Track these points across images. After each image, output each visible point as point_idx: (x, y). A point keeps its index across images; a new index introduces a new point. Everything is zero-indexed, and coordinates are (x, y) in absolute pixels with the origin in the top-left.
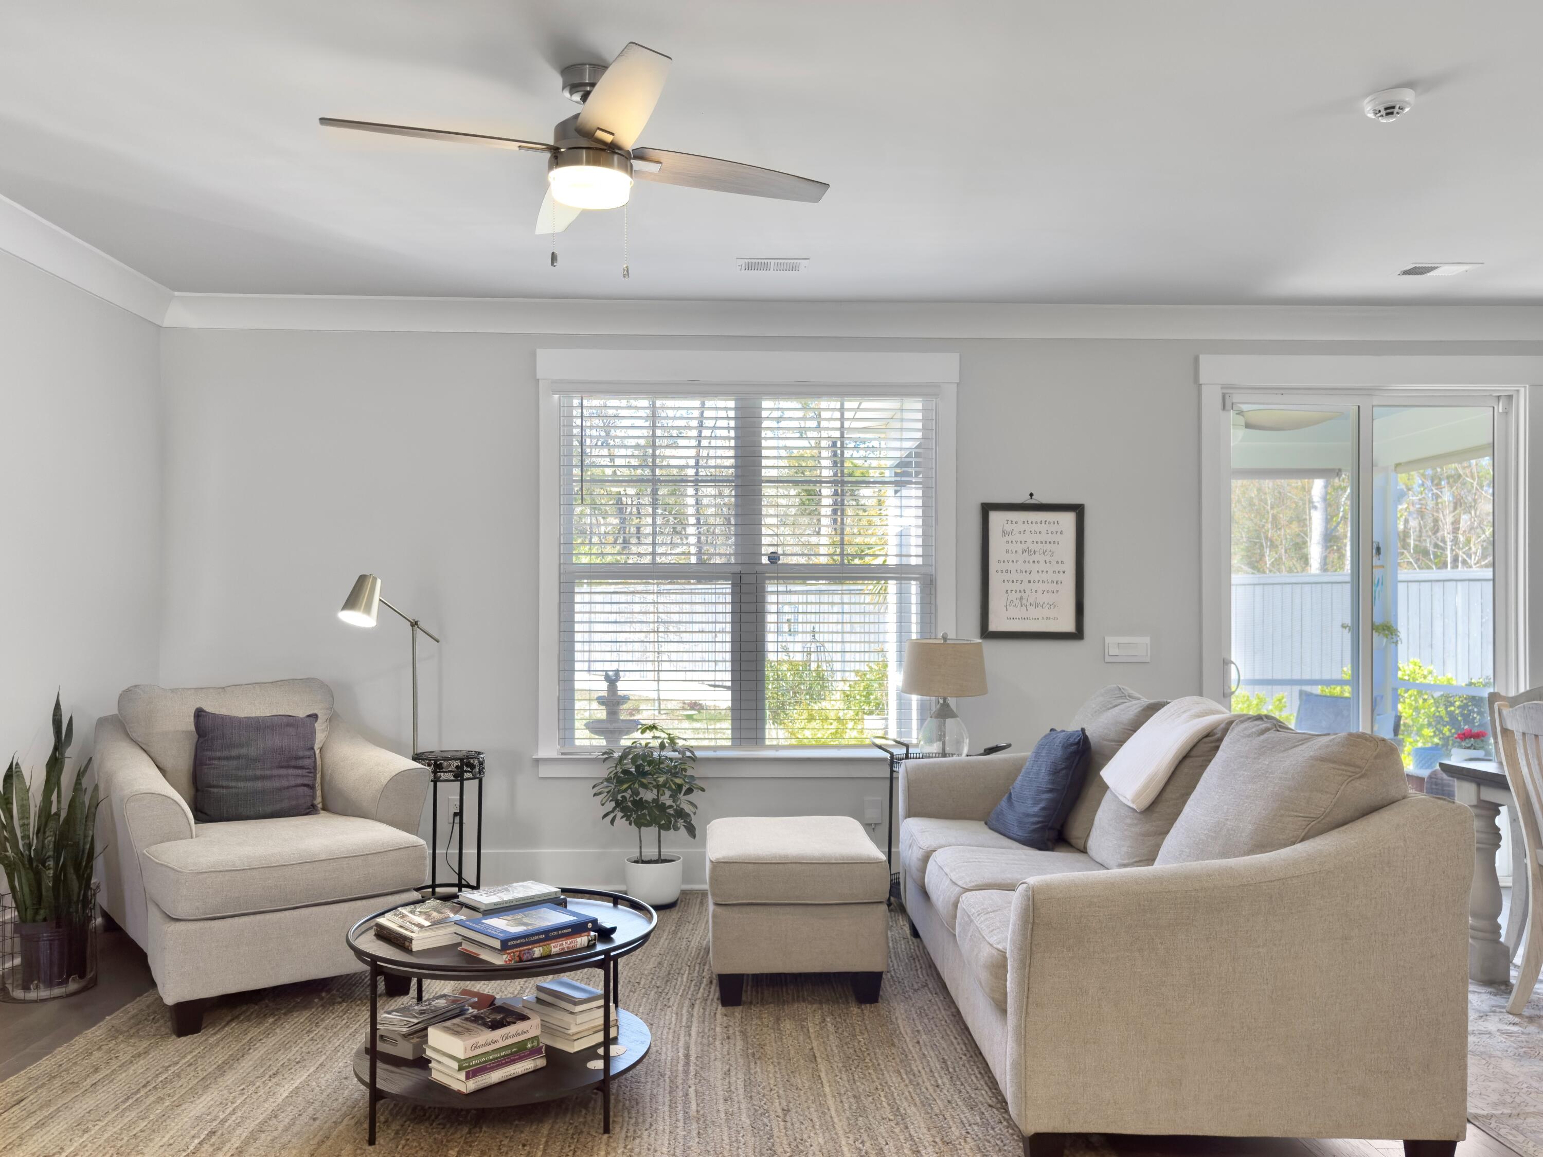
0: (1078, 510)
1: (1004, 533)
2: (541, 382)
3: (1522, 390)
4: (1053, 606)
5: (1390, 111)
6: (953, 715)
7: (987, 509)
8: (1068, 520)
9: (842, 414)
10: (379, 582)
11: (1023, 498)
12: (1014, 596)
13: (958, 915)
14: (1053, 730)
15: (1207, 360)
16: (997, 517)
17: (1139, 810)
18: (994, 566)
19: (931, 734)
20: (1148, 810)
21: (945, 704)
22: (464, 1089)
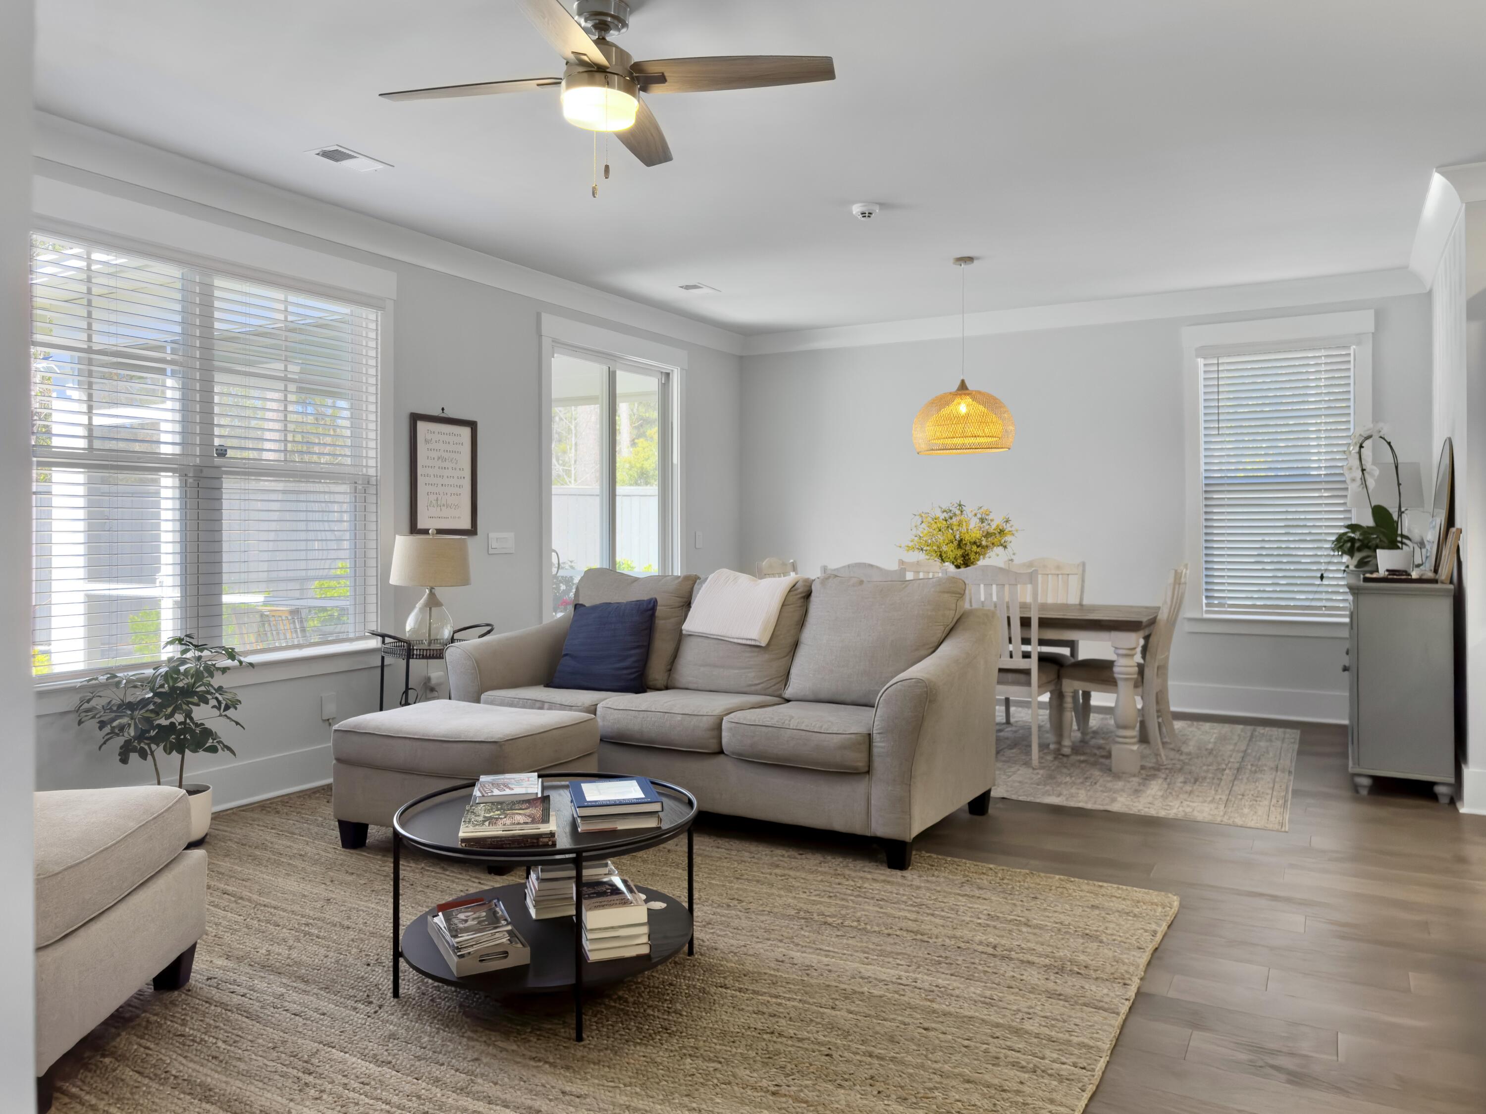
0: (472, 425)
1: (426, 441)
3: (675, 370)
4: (457, 506)
6: (439, 604)
7: (415, 418)
8: (466, 431)
11: (437, 412)
12: (433, 498)
13: (724, 734)
14: (582, 605)
15: (546, 318)
16: (421, 426)
17: (763, 644)
18: (420, 471)
19: (419, 623)
20: (769, 644)
21: (432, 594)
22: (645, 950)
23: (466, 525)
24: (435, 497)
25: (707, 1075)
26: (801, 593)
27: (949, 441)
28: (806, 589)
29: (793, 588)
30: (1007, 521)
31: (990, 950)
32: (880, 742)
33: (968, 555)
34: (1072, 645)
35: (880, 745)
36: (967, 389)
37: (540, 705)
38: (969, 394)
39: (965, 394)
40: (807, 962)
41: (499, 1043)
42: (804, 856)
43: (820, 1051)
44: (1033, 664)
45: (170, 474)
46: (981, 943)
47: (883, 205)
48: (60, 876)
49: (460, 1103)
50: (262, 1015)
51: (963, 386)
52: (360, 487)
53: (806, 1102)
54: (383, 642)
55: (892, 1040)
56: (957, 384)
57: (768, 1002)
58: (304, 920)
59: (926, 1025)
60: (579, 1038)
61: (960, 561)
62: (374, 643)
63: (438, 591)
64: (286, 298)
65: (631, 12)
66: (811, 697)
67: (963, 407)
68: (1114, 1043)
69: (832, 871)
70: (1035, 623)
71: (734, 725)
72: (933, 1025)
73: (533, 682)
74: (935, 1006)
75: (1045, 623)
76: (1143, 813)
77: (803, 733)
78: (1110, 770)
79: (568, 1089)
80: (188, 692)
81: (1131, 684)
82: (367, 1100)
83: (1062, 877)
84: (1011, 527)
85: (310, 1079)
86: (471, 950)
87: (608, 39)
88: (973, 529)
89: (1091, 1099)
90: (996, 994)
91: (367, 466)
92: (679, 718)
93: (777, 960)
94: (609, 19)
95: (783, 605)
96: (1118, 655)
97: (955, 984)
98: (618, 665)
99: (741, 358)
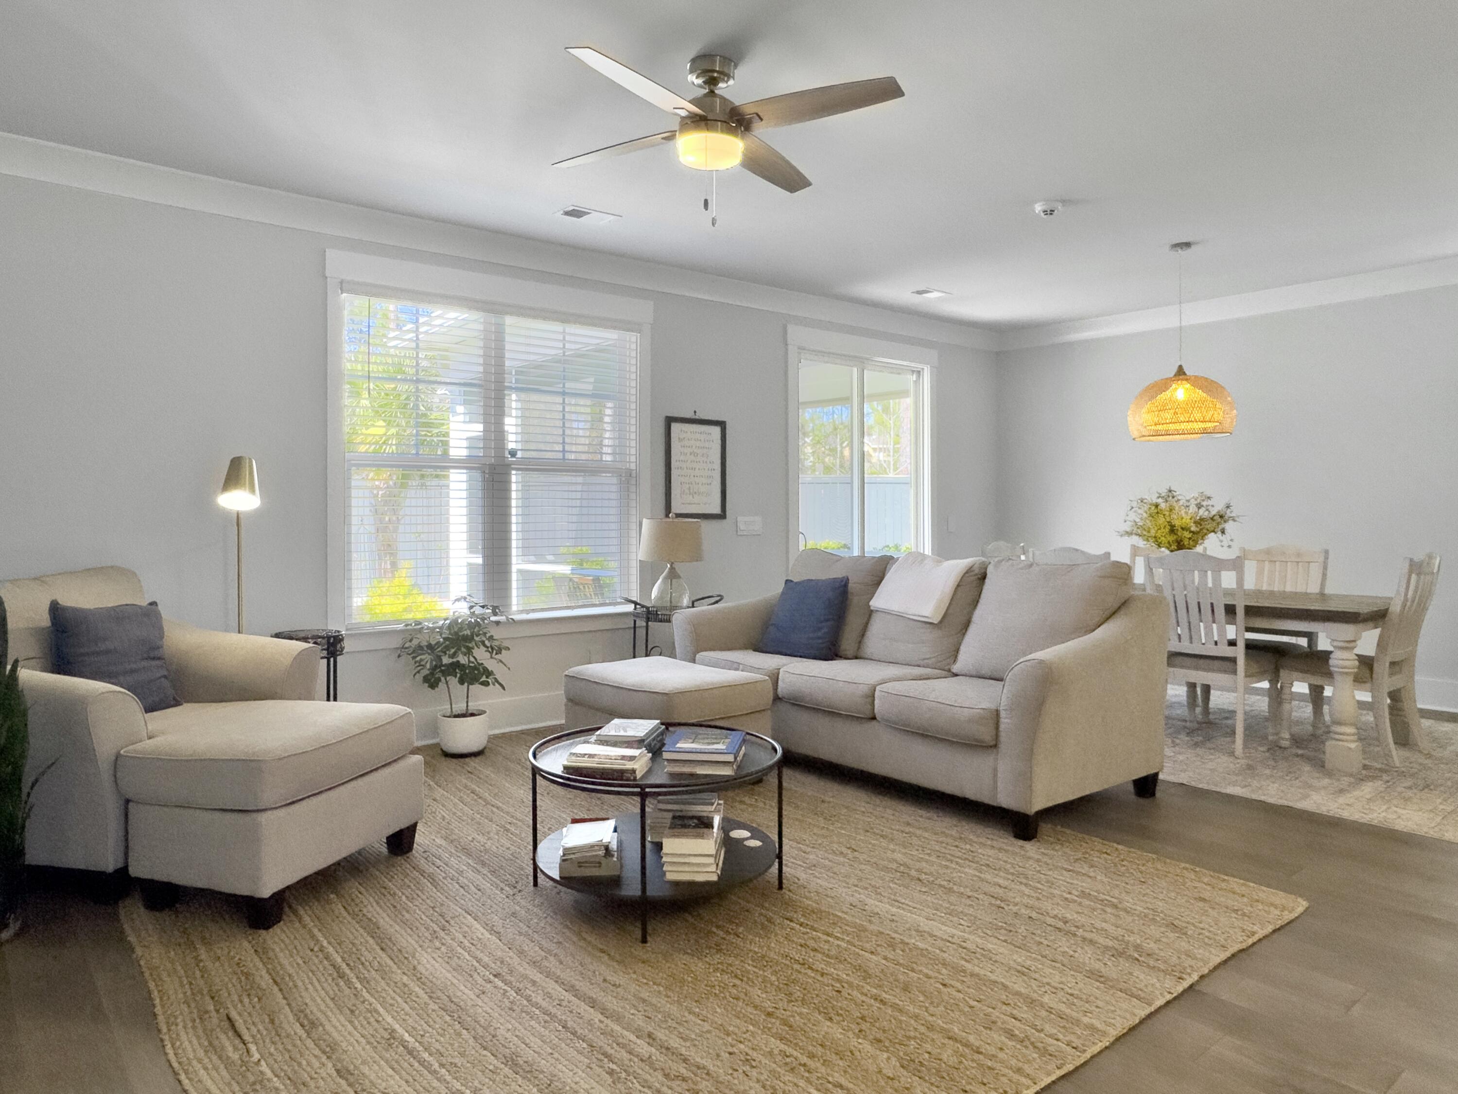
0: (722, 424)
1: (680, 440)
2: (331, 280)
3: (926, 368)
4: (708, 494)
5: (1051, 212)
6: (678, 575)
7: (670, 421)
8: (716, 432)
10: (255, 463)
11: (689, 415)
12: (685, 487)
13: (876, 702)
14: (792, 581)
15: (791, 329)
16: (675, 427)
17: (936, 622)
18: (674, 464)
19: (662, 592)
20: (941, 622)
21: (672, 568)
22: (714, 878)
23: (717, 510)
24: (688, 486)
25: (724, 987)
26: (976, 575)
27: (1160, 427)
28: (983, 571)
29: (969, 571)
30: (1228, 507)
31: (1060, 924)
32: (1006, 718)
33: (1181, 541)
34: (1311, 636)
35: (1005, 721)
36: (1184, 374)
37: (735, 666)
38: (1187, 380)
39: (1182, 380)
40: (877, 910)
41: (584, 935)
42: (940, 819)
43: (832, 986)
44: (1240, 652)
45: (465, 471)
46: (1055, 917)
47: (1064, 202)
48: (285, 760)
49: (527, 972)
50: (440, 883)
51: (1181, 372)
52: (623, 479)
53: (791, 1026)
54: (635, 608)
55: (906, 988)
56: (1175, 370)
57: (819, 938)
58: (510, 819)
59: (946, 981)
60: (644, 941)
61: (1174, 547)
62: (630, 608)
63: (676, 566)
64: (564, 330)
65: (736, 66)
66: (974, 673)
67: (1181, 392)
68: (1125, 1031)
69: (957, 835)
70: (1240, 612)
71: (886, 695)
72: (952, 983)
73: (745, 647)
74: (968, 966)
75: (1251, 611)
76: (1331, 814)
77: (939, 705)
78: (1323, 766)
79: (608, 978)
80: (469, 639)
81: (1351, 678)
82: (468, 957)
83: (1187, 865)
84: (1231, 512)
85: (442, 934)
86: (572, 856)
87: (716, 92)
88: (1184, 517)
89: (1063, 1077)
90: (1034, 965)
91: (630, 462)
92: (841, 684)
93: (851, 905)
94: (715, 75)
95: (958, 586)
96: (1334, 647)
97: (1001, 950)
98: (811, 635)
99: (997, 354)
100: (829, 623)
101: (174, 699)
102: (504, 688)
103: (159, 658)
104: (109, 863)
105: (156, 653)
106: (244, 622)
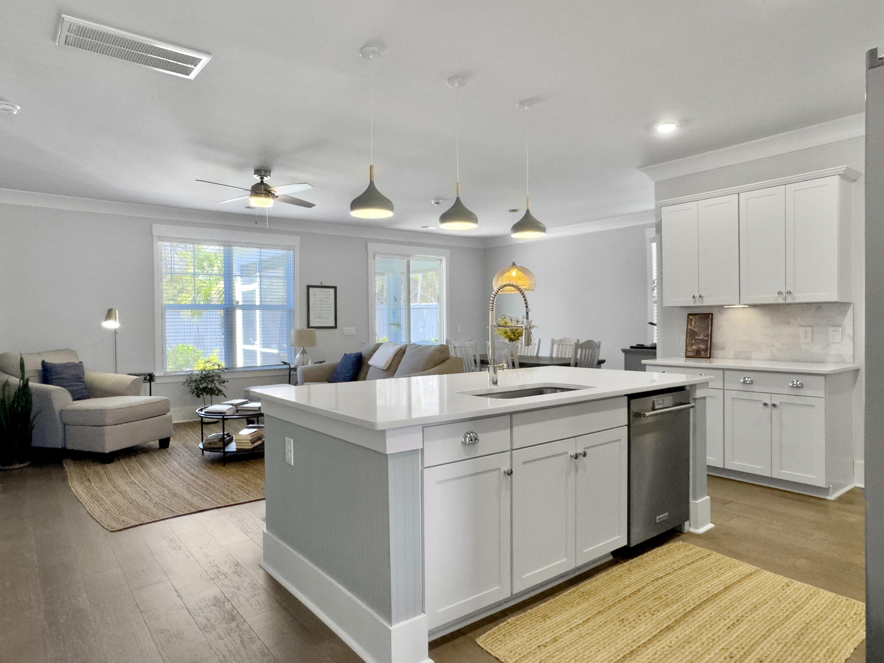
0: (335, 288)
1: (314, 295)
2: (154, 236)
3: (444, 258)
4: (328, 318)
5: (438, 203)
6: (306, 353)
7: (309, 287)
8: (332, 290)
9: (260, 254)
10: (117, 311)
11: (319, 284)
12: (317, 315)
14: (347, 354)
15: (370, 244)
16: (312, 289)
17: (385, 369)
18: (311, 306)
19: (300, 359)
21: (304, 350)
23: (332, 325)
26: (403, 351)
28: (405, 349)
29: (401, 349)
38: (516, 268)
39: (514, 268)
47: (441, 199)
51: (514, 264)
52: (288, 312)
63: (305, 348)
67: (514, 273)
85: (163, 464)
91: (291, 305)
94: (262, 176)
95: (396, 355)
99: (485, 249)
100: (352, 371)
101: (88, 396)
102: (226, 397)
103: (83, 382)
104: (60, 446)
105: (82, 380)
106: (118, 369)
